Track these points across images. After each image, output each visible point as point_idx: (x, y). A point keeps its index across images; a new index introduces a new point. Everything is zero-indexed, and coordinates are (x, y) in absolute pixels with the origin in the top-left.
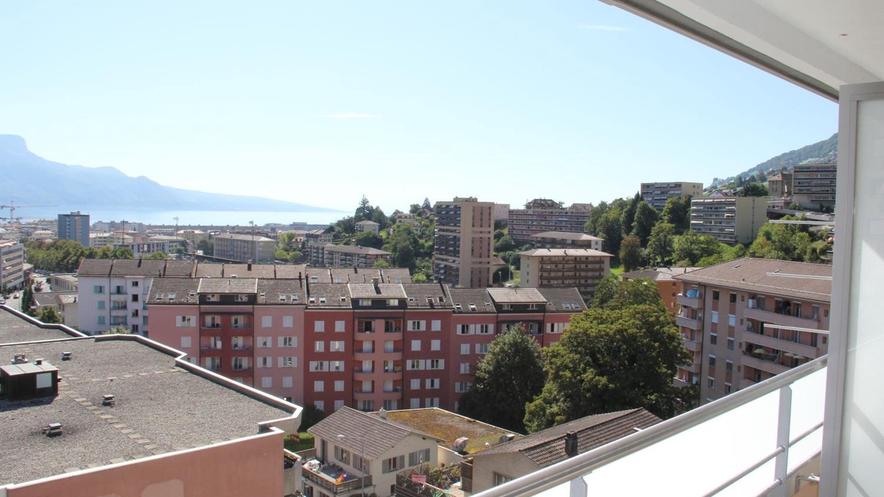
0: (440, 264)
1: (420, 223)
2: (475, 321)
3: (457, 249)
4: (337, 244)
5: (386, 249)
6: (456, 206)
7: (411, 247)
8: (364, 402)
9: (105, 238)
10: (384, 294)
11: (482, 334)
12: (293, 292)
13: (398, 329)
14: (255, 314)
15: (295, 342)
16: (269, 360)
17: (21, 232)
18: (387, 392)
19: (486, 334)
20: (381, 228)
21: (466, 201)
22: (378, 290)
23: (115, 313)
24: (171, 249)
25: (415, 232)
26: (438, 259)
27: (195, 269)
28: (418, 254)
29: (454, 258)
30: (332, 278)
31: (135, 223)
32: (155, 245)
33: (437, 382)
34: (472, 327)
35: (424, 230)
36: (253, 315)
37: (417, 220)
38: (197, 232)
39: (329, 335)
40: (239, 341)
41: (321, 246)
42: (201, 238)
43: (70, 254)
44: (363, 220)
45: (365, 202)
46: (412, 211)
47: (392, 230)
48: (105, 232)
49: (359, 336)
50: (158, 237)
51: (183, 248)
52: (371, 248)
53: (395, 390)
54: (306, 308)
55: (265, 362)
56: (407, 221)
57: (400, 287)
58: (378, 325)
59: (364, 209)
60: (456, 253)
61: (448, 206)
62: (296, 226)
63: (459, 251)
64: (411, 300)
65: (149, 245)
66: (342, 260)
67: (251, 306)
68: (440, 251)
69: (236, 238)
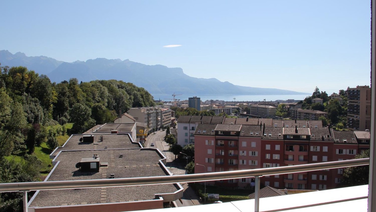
0: (350, 118)
1: (343, 99)
2: (346, 148)
3: (358, 111)
4: (303, 109)
5: (326, 111)
6: (357, 90)
7: (337, 110)
8: (289, 184)
9: (207, 107)
10: (299, 133)
11: (350, 154)
12: (257, 131)
13: (305, 150)
14: (239, 140)
15: (257, 154)
16: (245, 161)
17: (178, 105)
18: (300, 180)
19: (352, 154)
20: (324, 102)
21: (363, 87)
22: (296, 131)
23: (191, 138)
24: (233, 111)
25: (340, 103)
26: (349, 116)
27: (224, 120)
28: (340, 114)
29: (357, 116)
30: (284, 125)
31: (221, 101)
32: (226, 110)
33: (325, 177)
34: (344, 151)
35: (344, 102)
36: (238, 141)
37: (341, 97)
38: (244, 104)
39: (273, 151)
40: (232, 152)
41: (296, 110)
42: (246, 107)
43: (190, 113)
44: (316, 98)
45: (317, 89)
46: (340, 93)
47: (329, 102)
48: (207, 104)
49: (287, 152)
50: (228, 106)
51: (237, 111)
52: (318, 111)
53: (304, 179)
54: (262, 139)
55: (243, 163)
56: (337, 98)
57: (308, 130)
58: (296, 148)
59: (317, 93)
60: (358, 113)
61: (353, 90)
62: (289, 101)
63: (359, 112)
64: (313, 136)
65: (223, 110)
66: (304, 116)
67: (237, 137)
68: (350, 112)
69: (259, 107)
